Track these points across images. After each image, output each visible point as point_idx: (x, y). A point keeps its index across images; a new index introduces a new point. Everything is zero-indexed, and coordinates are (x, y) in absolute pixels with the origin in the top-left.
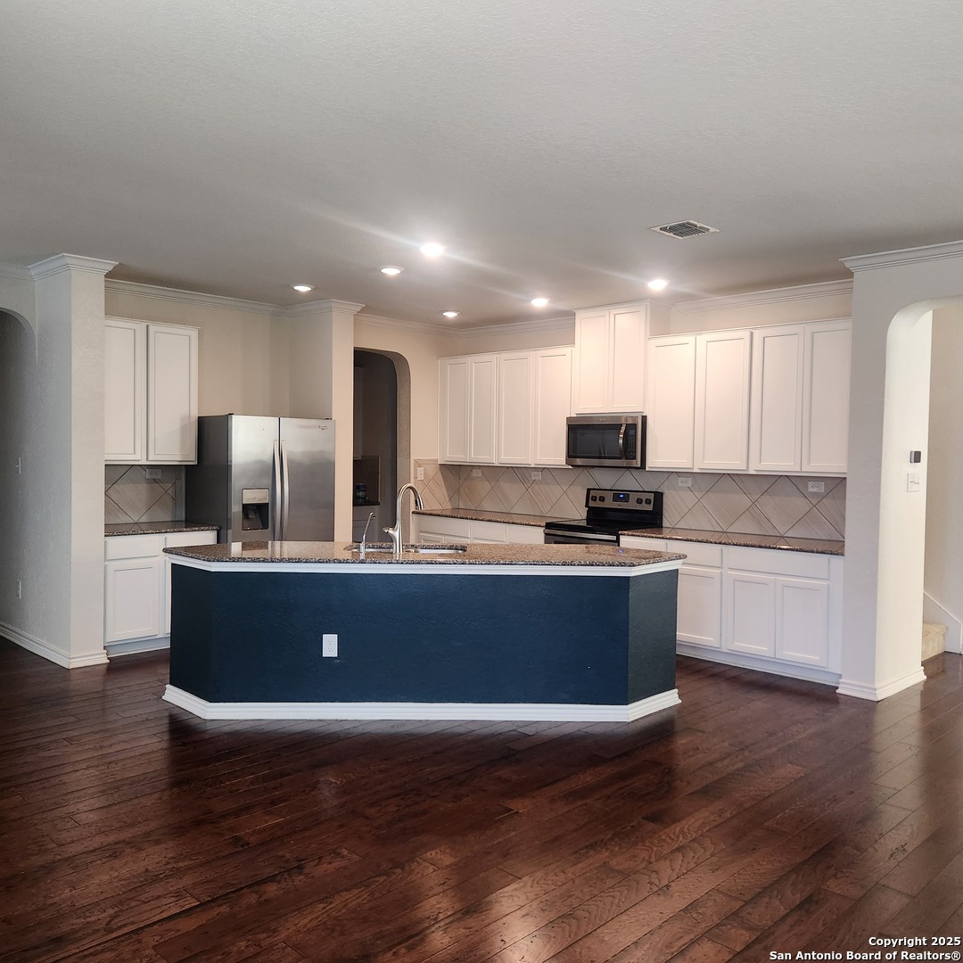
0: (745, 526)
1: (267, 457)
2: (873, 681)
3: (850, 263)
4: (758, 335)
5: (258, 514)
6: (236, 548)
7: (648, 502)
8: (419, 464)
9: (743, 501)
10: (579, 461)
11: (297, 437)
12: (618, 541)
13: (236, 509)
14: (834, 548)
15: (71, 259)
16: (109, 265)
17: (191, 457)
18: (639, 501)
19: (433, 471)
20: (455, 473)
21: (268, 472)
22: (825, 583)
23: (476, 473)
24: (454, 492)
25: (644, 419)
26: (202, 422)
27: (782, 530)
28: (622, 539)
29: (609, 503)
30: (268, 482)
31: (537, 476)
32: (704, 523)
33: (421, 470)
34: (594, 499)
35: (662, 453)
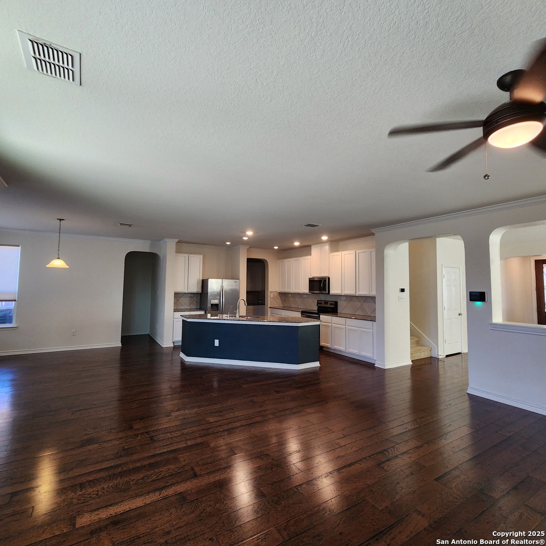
0: (359, 313)
1: (219, 290)
2: (384, 363)
3: (373, 231)
4: (357, 252)
5: (215, 307)
6: (209, 316)
7: (333, 304)
8: (271, 292)
9: (359, 304)
10: (313, 292)
11: (228, 284)
12: (319, 317)
13: (209, 305)
14: (373, 319)
15: (167, 240)
16: (177, 240)
17: (200, 291)
18: (331, 304)
19: (276, 294)
20: (284, 295)
21: (219, 295)
22: (372, 330)
23: (290, 295)
24: (283, 301)
25: (329, 278)
26: (203, 280)
27: (369, 314)
28: (321, 316)
29: (323, 305)
30: (218, 298)
31: (305, 296)
32: (348, 311)
33: (272, 294)
34: (319, 303)
35: (335, 289)
